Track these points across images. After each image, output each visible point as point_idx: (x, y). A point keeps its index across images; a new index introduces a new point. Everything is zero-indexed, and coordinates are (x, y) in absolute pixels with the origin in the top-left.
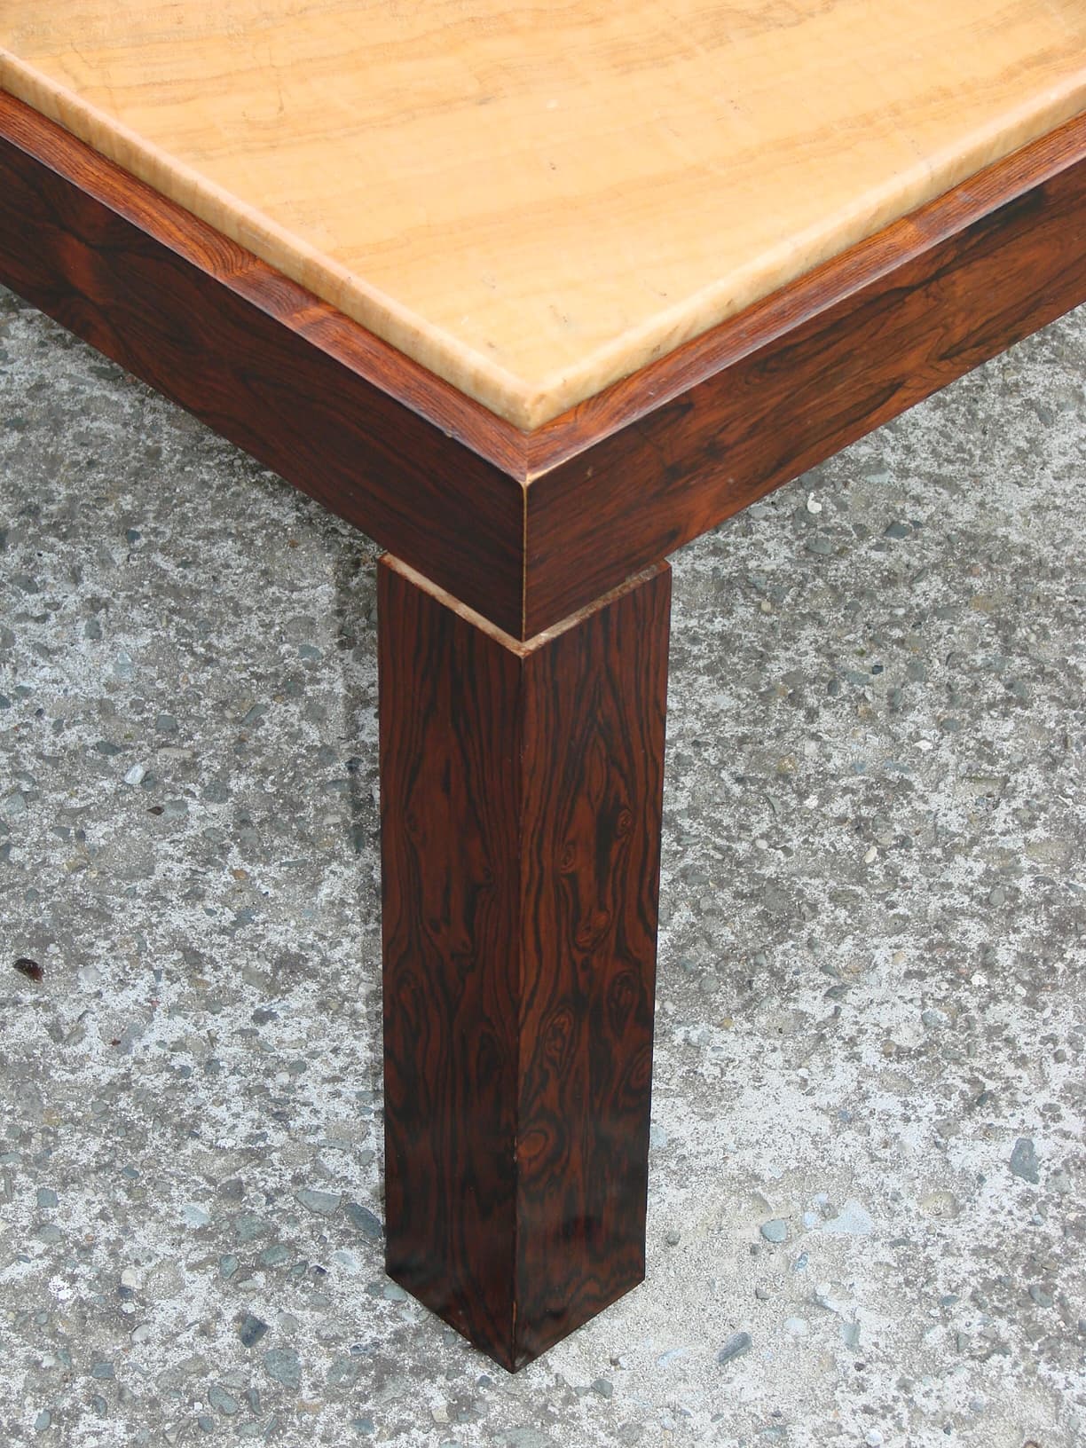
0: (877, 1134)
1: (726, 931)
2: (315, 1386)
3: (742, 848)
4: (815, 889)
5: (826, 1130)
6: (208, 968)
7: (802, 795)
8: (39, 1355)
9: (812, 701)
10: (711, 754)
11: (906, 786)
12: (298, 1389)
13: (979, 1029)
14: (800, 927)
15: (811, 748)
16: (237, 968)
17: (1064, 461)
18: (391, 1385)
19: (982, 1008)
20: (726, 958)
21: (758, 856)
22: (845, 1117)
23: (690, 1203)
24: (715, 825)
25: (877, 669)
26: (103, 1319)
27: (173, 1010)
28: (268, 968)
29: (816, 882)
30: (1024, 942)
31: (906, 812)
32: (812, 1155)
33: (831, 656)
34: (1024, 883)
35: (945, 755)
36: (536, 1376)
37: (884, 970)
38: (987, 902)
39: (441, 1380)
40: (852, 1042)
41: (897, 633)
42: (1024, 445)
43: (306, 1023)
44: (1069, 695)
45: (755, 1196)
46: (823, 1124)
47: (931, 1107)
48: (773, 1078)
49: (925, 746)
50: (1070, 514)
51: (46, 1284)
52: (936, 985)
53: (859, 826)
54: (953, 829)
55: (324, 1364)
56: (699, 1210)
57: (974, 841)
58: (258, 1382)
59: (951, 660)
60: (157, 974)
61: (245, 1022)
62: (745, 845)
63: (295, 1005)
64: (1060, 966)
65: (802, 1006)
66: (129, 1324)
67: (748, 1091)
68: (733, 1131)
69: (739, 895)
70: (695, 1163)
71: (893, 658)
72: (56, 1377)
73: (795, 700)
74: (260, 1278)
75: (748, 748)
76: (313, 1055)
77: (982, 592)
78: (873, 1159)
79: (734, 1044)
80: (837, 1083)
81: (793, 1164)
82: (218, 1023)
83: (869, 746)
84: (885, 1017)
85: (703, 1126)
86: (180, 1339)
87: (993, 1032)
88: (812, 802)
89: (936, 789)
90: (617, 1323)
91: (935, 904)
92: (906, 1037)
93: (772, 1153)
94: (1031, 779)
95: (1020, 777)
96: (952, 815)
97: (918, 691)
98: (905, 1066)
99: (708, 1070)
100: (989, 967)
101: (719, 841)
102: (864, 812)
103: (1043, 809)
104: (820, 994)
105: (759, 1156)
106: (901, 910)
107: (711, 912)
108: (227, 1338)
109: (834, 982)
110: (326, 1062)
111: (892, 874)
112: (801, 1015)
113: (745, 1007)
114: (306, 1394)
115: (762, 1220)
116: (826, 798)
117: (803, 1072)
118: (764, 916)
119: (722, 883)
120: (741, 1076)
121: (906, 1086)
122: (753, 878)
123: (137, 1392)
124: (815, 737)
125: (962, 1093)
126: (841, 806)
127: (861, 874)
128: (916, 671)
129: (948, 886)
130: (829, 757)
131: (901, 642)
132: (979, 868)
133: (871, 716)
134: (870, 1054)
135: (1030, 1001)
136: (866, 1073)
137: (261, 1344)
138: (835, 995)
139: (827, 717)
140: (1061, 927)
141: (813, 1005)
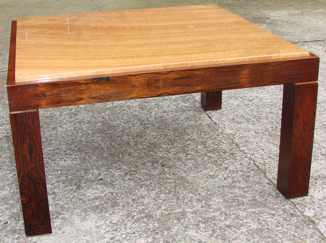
0: (99, 230)
1: (106, 205)
2: (6, 231)
4: (121, 204)
5: (93, 227)
7: (131, 195)
10: (125, 189)
11: (144, 198)
14: (115, 207)
15: (137, 191)
17: (203, 173)
18: (13, 233)
19: (127, 221)
20: (103, 208)
22: (97, 227)
25: (155, 186)
30: (140, 217)
31: (141, 200)
32: (89, 230)
33: (151, 184)
34: (147, 211)
36: (30, 238)
37: (120, 214)
38: (140, 211)
40: (107, 220)
42: (200, 171)
44: (175, 194)
45: (78, 232)
46: (94, 227)
47: (108, 229)
48: (93, 221)
49: (152, 195)
50: (198, 178)
52: (124, 217)
53: (134, 200)
54: (145, 203)
55: (9, 229)
56: (70, 231)
57: (146, 205)
59: (165, 188)
62: (118, 198)
64: (142, 220)
68: (83, 224)
69: (112, 202)
70: (75, 226)
71: (159, 186)
73: (141, 186)
74: (13, 219)
75: (130, 189)
77: (177, 182)
78: (96, 232)
79: (93, 216)
80: (100, 223)
81: (86, 230)
83: (145, 193)
84: (113, 218)
85: (80, 222)
87: (125, 224)
89: (148, 199)
90: (46, 237)
91: (134, 210)
92: (114, 222)
93: (85, 228)
94: (160, 201)
97: (157, 189)
98: (110, 224)
99: (87, 217)
100: (133, 218)
101: (116, 197)
102: (136, 199)
103: (158, 204)
105: (83, 227)
106: (129, 209)
107: (106, 203)
108: (3, 223)
111: (132, 205)
113: (99, 213)
114: (4, 231)
115: (77, 234)
117: (98, 221)
118: (112, 205)
120: (90, 219)
121: (107, 226)
122: (115, 201)
124: (139, 190)
125: (114, 229)
126: (134, 197)
127: (128, 204)
128: (159, 188)
129: (137, 208)
130: (138, 193)
131: (161, 184)
132: (143, 208)
133: (148, 190)
134: (108, 222)
135: (133, 223)
136: (105, 224)
137: (5, 225)
138: (111, 215)
139: (143, 189)
140: (146, 216)
141: (107, 215)
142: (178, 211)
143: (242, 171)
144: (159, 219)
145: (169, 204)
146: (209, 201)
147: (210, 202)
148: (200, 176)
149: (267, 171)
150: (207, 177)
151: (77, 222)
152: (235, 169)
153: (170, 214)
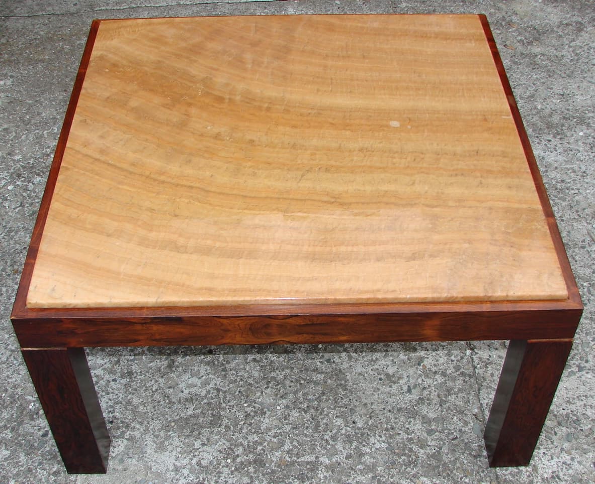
0: (178, 477)
1: (202, 419)
2: (42, 452)
3: (224, 405)
4: (225, 422)
5: (171, 469)
6: (118, 365)
7: (246, 403)
8: (15, 414)
9: (270, 385)
10: (241, 383)
11: (265, 413)
12: (39, 450)
13: (217, 470)
14: (214, 427)
15: (259, 394)
16: (121, 368)
17: (378, 367)
18: (52, 461)
19: (223, 467)
20: (196, 424)
21: (224, 409)
22: (177, 470)
23: (135, 465)
24: (225, 397)
25: (290, 387)
26: (30, 415)
27: (104, 369)
28: (126, 372)
29: (227, 421)
30: (245, 460)
31: (258, 419)
32: (164, 472)
33: (285, 378)
34: (259, 448)
35: (279, 413)
36: (73, 477)
37: (217, 446)
38: (249, 447)
39: (60, 465)
40: (195, 456)
41: (302, 382)
42: (374, 359)
43: (119, 386)
44: (316, 416)
45: (147, 472)
46: (171, 467)
47: (191, 479)
48: (174, 453)
49: (278, 408)
50: (365, 379)
51: (31, 403)
52: (221, 456)
53: (247, 416)
54: (262, 428)
55: (48, 449)
56: (136, 468)
57: (262, 433)
58: (36, 445)
59: (304, 395)
60: (110, 360)
61: (111, 379)
62: (225, 405)
63: (122, 382)
64: (246, 469)
65: (196, 443)
66: (33, 419)
67: (167, 452)
68: (157, 458)
69: (212, 414)
70: (145, 459)
71: (296, 386)
72: (13, 420)
73: (268, 383)
75: (249, 386)
76: (112, 393)
77: (328, 384)
78: (172, 481)
79: (176, 442)
80: (182, 462)
81: (159, 471)
82: (107, 376)
83: (269, 400)
84: (205, 455)
85: (153, 453)
86: (35, 428)
87: (220, 473)
88: (245, 405)
89: (269, 418)
90: (97, 478)
91: (241, 440)
92: (204, 463)
93: (158, 467)
94: (288, 428)
95: (286, 426)
96: (265, 425)
97: (291, 396)
98: (197, 467)
99: (166, 443)
100: (234, 460)
101: (222, 401)
102: (251, 413)
103: (281, 436)
104: (201, 443)
105: (155, 465)
106: (234, 437)
107: (204, 414)
108: (41, 433)
109: (206, 443)
110: (113, 396)
111: (242, 429)
112: (194, 444)
113: (187, 436)
114: (40, 452)
115: (144, 477)
116: (248, 406)
117: (180, 455)
118: (211, 421)
119: (213, 410)
120: (170, 448)
121: (192, 471)
122: (219, 412)
123: (19, 432)
124: (262, 393)
125: (200, 480)
126: (249, 410)
127: (236, 425)
128: (296, 393)
129: (247, 438)
130: (259, 398)
131: (301, 384)
132: (256, 439)
133: (276, 395)
134: (194, 461)
135: (232, 472)
136: (190, 464)
137: (44, 438)
138: (203, 445)
139: (269, 390)
140: (255, 461)
141: (197, 444)
142: (306, 460)
143: (444, 374)
144: (273, 472)
145: (298, 438)
146: (364, 443)
147: (364, 446)
148: (372, 373)
149: (485, 384)
150: (380, 379)
151: (149, 451)
152: (435, 365)
153: (293, 463)
